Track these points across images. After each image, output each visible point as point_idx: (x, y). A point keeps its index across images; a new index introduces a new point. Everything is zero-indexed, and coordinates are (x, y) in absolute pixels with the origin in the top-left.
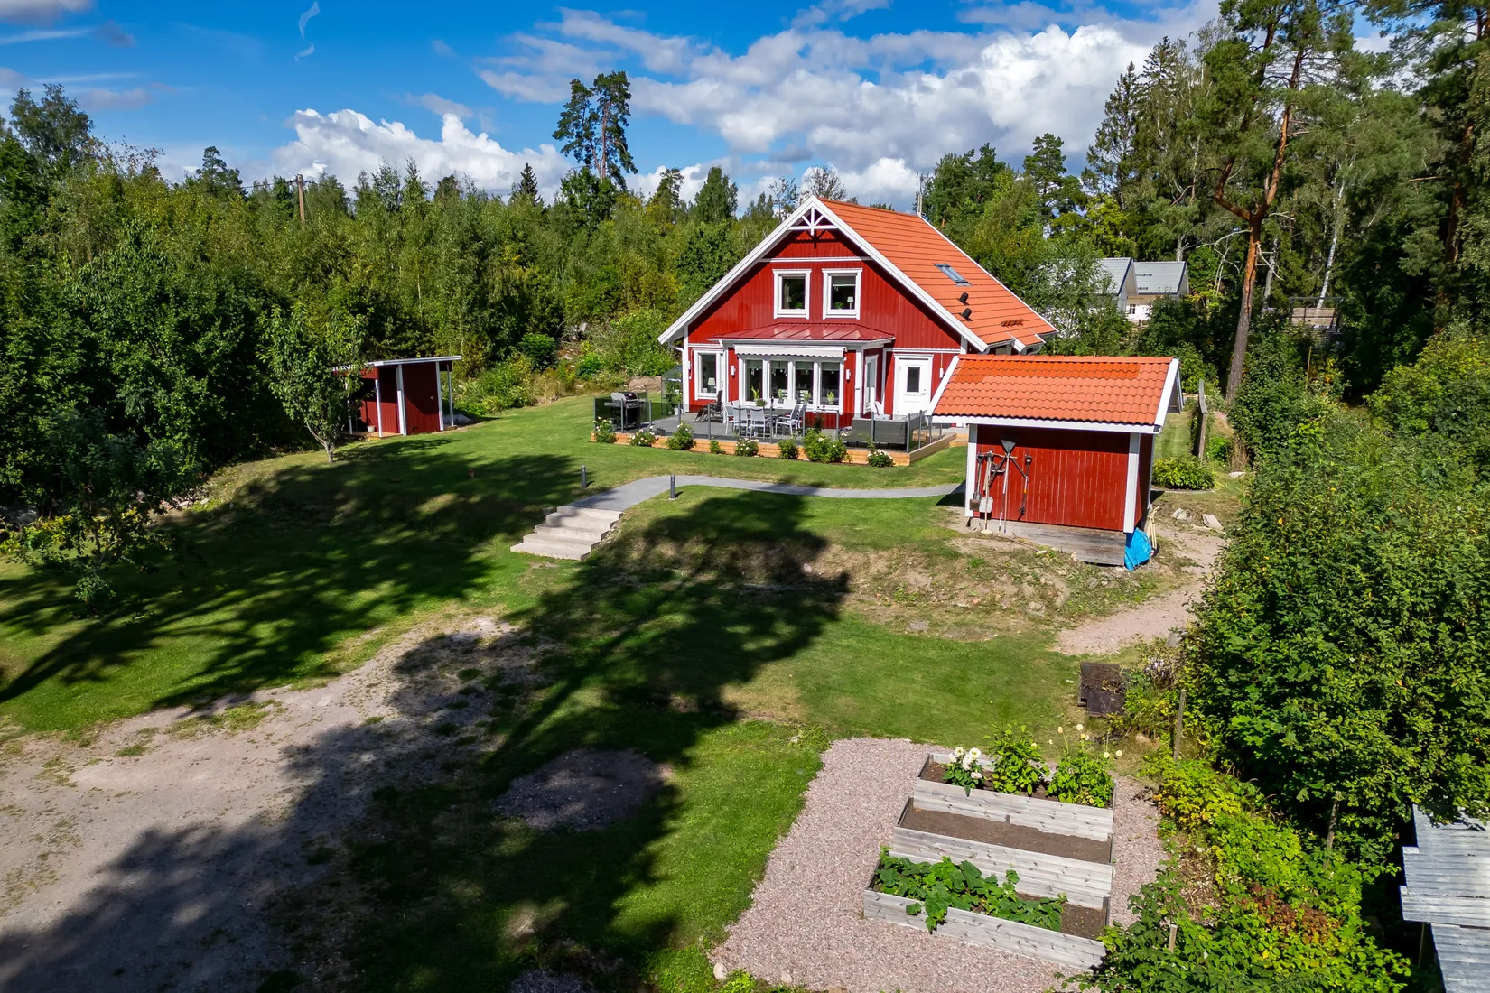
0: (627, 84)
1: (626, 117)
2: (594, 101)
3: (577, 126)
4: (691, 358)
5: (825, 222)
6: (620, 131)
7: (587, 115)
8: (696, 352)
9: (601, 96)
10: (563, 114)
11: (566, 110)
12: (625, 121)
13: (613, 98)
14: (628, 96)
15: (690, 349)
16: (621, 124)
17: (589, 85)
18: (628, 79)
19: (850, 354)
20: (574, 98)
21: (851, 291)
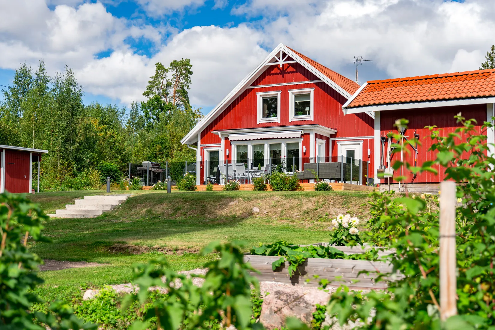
0: (190, 66)
1: (189, 84)
2: (170, 76)
3: (158, 88)
4: (202, 154)
5: (289, 59)
6: (184, 93)
7: (165, 83)
8: (205, 150)
9: (174, 72)
10: (150, 82)
11: (152, 80)
12: (188, 86)
13: (181, 74)
14: (191, 73)
15: (202, 148)
16: (185, 88)
17: (167, 66)
18: (191, 63)
19: (306, 136)
20: (157, 73)
21: (308, 104)
